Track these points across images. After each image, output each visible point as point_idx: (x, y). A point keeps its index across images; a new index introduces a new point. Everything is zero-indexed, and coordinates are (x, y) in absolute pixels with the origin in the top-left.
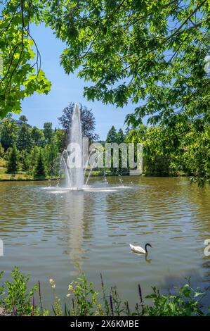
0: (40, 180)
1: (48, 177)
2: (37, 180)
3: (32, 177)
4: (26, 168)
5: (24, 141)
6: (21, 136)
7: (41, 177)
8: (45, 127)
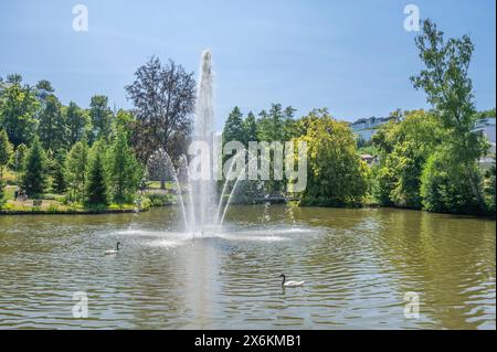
0: (97, 213)
1: (114, 206)
2: (91, 213)
3: (79, 207)
4: (60, 187)
5: (50, 130)
6: (46, 120)
7: (100, 206)
8: (93, 104)
